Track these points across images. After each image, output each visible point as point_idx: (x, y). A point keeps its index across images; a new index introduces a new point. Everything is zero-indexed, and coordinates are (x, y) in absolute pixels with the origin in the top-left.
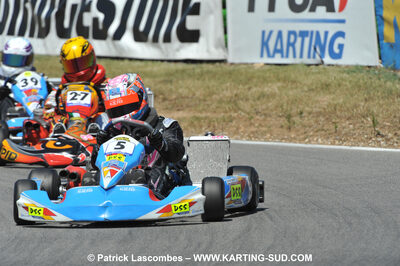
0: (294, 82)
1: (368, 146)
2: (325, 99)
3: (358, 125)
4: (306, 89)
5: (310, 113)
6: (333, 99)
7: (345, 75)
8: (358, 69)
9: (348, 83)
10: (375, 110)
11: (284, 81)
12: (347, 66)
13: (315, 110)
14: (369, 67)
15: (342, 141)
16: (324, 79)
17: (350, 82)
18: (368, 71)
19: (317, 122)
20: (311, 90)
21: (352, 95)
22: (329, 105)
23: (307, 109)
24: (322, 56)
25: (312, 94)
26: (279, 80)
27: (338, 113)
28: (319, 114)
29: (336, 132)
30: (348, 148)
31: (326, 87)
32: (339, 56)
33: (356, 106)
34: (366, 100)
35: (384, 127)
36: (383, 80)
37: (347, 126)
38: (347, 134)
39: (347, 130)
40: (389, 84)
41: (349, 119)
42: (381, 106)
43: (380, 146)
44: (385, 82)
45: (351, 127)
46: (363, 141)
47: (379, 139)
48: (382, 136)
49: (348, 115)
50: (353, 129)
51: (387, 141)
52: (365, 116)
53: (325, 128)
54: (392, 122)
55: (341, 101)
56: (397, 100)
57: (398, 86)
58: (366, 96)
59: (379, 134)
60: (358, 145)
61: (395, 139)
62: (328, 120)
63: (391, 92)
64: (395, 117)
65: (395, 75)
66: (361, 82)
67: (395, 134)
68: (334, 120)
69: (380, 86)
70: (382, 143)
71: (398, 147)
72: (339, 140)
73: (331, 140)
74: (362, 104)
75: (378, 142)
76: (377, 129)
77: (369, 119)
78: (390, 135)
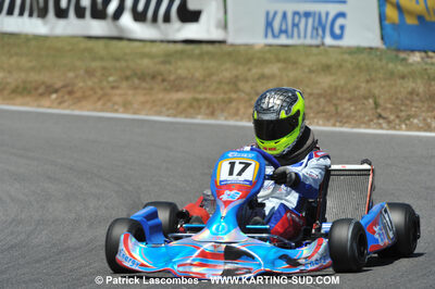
0: (295, 63)
1: (369, 127)
2: (326, 81)
3: (359, 107)
4: (306, 70)
5: (310, 95)
6: (335, 80)
7: (346, 57)
8: (359, 50)
9: (349, 65)
10: (376, 92)
11: (285, 61)
12: (349, 48)
13: (316, 91)
14: (371, 48)
15: (343, 124)
16: (324, 60)
17: (352, 63)
18: (370, 53)
19: (318, 104)
20: (311, 71)
21: (353, 77)
22: (330, 87)
23: (308, 90)
24: (323, 37)
25: (313, 75)
26: (279, 61)
27: (339, 94)
28: (320, 95)
29: (337, 113)
30: (348, 130)
31: (327, 68)
32: (340, 37)
33: (357, 88)
34: (368, 82)
35: (385, 109)
36: (384, 62)
37: (348, 107)
38: (348, 117)
39: (348, 112)
40: (391, 66)
41: (350, 100)
42: (382, 87)
43: (382, 128)
44: (387, 64)
45: (353, 108)
46: (363, 123)
47: (381, 121)
48: (384, 118)
49: (348, 96)
50: (355, 111)
51: (389, 122)
52: (366, 98)
53: (327, 109)
54: (394, 104)
55: (342, 82)
56: (399, 81)
57: (400, 68)
58: (368, 77)
59: (380, 116)
60: (359, 127)
61: (397, 121)
62: (329, 101)
63: (392, 74)
64: (397, 99)
65: (397, 56)
66: (362, 63)
67: (398, 117)
68: (335, 102)
69: (382, 68)
70: (384, 125)
71: (400, 129)
72: (340, 122)
73: (332, 121)
74: (363, 85)
75: (380, 124)
76: (379, 111)
77: (371, 101)
78: (392, 117)
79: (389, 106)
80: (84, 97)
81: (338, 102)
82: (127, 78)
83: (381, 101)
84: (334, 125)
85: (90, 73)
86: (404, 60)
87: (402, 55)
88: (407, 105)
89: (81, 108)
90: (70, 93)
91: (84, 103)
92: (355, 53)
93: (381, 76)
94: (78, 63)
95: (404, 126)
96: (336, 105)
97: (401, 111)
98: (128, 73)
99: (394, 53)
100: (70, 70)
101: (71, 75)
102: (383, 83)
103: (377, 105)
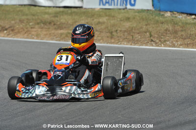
0: (113, 17)
1: (147, 45)
2: (127, 25)
3: (142, 36)
4: (119, 20)
5: (121, 31)
6: (131, 24)
7: (137, 14)
8: (142, 11)
9: (138, 17)
10: (150, 29)
11: (109, 16)
12: (138, 10)
13: (123, 29)
14: (148, 10)
15: (135, 44)
16: (127, 15)
17: (139, 17)
18: (147, 12)
19: (124, 35)
20: (121, 20)
21: (140, 23)
22: (129, 27)
23: (119, 29)
24: (126, 5)
25: (122, 22)
26: (106, 16)
27: (133, 31)
28: (125, 31)
29: (133, 39)
30: (138, 47)
31: (128, 19)
32: (134, 5)
33: (142, 28)
34: (146, 25)
35: (154, 37)
36: (154, 16)
37: (137, 37)
38: (137, 41)
39: (137, 39)
40: (157, 18)
41: (138, 33)
42: (153, 28)
43: (153, 46)
44: (155, 17)
45: (140, 37)
46: (145, 43)
47: (152, 43)
48: (154, 41)
49: (138, 32)
50: (141, 38)
51: (156, 43)
52: (146, 32)
53: (128, 37)
54: (158, 35)
55: (135, 25)
56: (160, 25)
57: (161, 19)
58: (146, 23)
59: (152, 41)
60: (142, 45)
61: (160, 43)
62: (129, 34)
63: (158, 21)
64: (160, 33)
65: (159, 14)
66: (144, 17)
67: (160, 41)
68: (132, 34)
69: (153, 19)
70: (154, 45)
71: (161, 46)
72: (134, 43)
73: (130, 43)
74: (145, 27)
75: (152, 44)
76: (151, 38)
77: (148, 34)
78: (157, 41)
79: (156, 36)
80: (19, 32)
81: (133, 34)
82: (38, 24)
83: (153, 34)
84: (131, 45)
85: (21, 21)
86: (163, 15)
87: (162, 13)
88: (164, 35)
89: (17, 37)
90: (13, 30)
91: (19, 35)
92: (140, 12)
93: (152, 22)
94: (16, 17)
95: (163, 45)
96: (132, 36)
97: (162, 38)
98: (39, 21)
99: (158, 12)
100: (13, 20)
101: (13, 22)
102: (154, 26)
103: (151, 36)
